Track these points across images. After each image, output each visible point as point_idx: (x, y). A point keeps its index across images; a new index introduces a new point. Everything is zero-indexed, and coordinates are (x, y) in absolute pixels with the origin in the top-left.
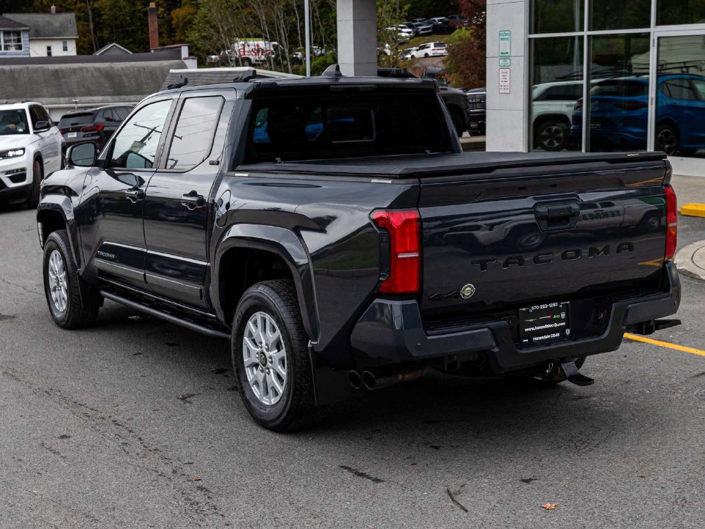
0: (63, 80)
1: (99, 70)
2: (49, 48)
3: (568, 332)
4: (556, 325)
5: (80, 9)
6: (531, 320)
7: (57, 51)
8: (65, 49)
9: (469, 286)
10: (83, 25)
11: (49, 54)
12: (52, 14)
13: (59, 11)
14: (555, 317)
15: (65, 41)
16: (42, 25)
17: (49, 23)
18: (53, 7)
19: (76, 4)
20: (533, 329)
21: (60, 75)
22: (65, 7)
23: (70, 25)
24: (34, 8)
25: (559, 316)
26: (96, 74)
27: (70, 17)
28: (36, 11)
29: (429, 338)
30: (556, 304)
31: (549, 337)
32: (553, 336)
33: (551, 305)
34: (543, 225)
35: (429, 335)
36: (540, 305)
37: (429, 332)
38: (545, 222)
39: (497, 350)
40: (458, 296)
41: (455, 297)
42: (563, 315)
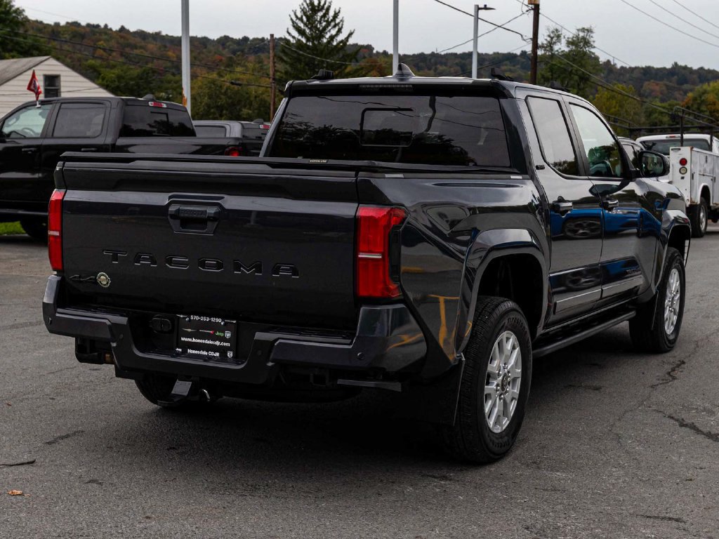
3: (230, 354)
4: (217, 343)
6: (189, 330)
9: (104, 275)
14: (218, 334)
20: (190, 340)
25: (222, 335)
29: (57, 315)
30: (219, 320)
31: (206, 354)
32: (211, 354)
33: (213, 320)
34: (175, 224)
35: (59, 313)
36: (200, 317)
37: (59, 310)
38: (178, 222)
39: (114, 345)
40: (95, 282)
41: (93, 283)
42: (228, 335)
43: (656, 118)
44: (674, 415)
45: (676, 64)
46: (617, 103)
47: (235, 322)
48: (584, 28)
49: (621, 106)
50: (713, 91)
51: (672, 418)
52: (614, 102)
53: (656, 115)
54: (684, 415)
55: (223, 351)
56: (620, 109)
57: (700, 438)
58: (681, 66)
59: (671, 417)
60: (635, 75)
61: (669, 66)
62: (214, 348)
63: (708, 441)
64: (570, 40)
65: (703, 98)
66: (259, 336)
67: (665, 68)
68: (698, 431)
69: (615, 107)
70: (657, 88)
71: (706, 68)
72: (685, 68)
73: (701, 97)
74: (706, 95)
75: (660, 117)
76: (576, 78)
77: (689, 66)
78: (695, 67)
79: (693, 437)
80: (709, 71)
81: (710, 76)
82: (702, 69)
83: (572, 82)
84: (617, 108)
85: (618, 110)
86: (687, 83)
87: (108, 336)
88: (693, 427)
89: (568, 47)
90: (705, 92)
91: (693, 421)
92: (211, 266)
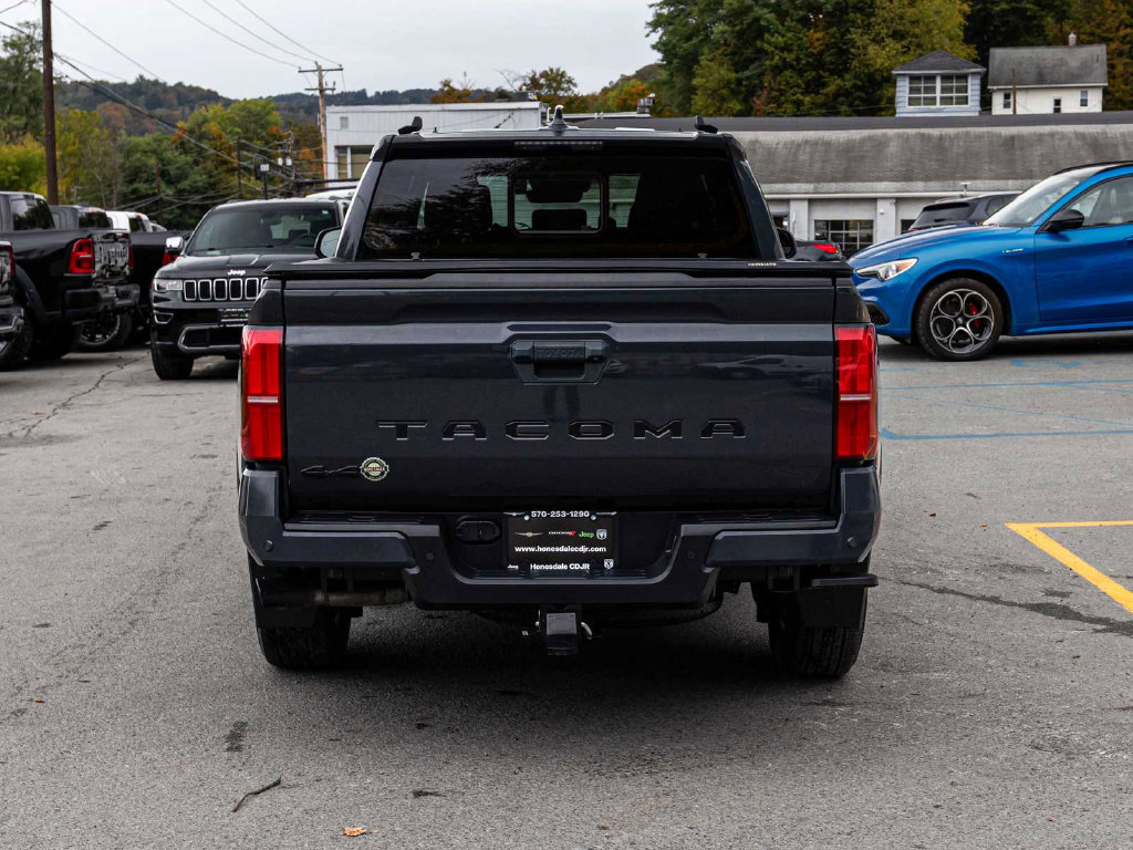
0: (1018, 152)
1: (1081, 136)
2: (1058, 102)
3: (609, 564)
4: (583, 549)
5: (1124, 37)
6: (530, 534)
7: (1071, 104)
8: (1084, 103)
9: (375, 461)
10: (1126, 64)
11: (1057, 110)
12: (1070, 47)
13: (1080, 43)
14: (583, 534)
15: (1084, 90)
16: (1050, 65)
17: (1062, 62)
18: (1072, 36)
19: (1118, 29)
20: (533, 549)
21: (1017, 143)
22: (1099, 36)
23: (1096, 65)
24: (1045, 37)
25: (592, 535)
26: (1076, 143)
27: (1099, 51)
28: (1048, 44)
29: (286, 534)
30: (586, 514)
31: (565, 567)
32: (576, 566)
33: (574, 514)
34: (525, 372)
35: (288, 531)
36: (568, 511)
37: (288, 526)
38: (530, 368)
39: (415, 571)
40: (357, 475)
41: (353, 476)
42: (602, 534)
43: (138, 160)
45: (141, 77)
46: (75, 137)
47: (614, 513)
48: (28, 23)
49: (83, 142)
50: (213, 119)
52: (72, 135)
53: (138, 155)
55: (596, 560)
56: (82, 146)
58: (149, 81)
60: (82, 93)
61: (131, 80)
62: (579, 558)
64: (8, 40)
65: (203, 129)
66: (687, 529)
67: (125, 84)
69: (74, 144)
70: (118, 114)
71: (187, 84)
72: (156, 83)
73: (200, 129)
74: (206, 125)
75: (144, 158)
76: (24, 99)
77: (161, 81)
78: (171, 83)
80: (192, 89)
81: (193, 96)
82: (180, 84)
83: (17, 106)
84: (77, 145)
85: (79, 149)
86: (161, 106)
87: (403, 557)
89: (6, 50)
90: (206, 121)
92: (590, 432)
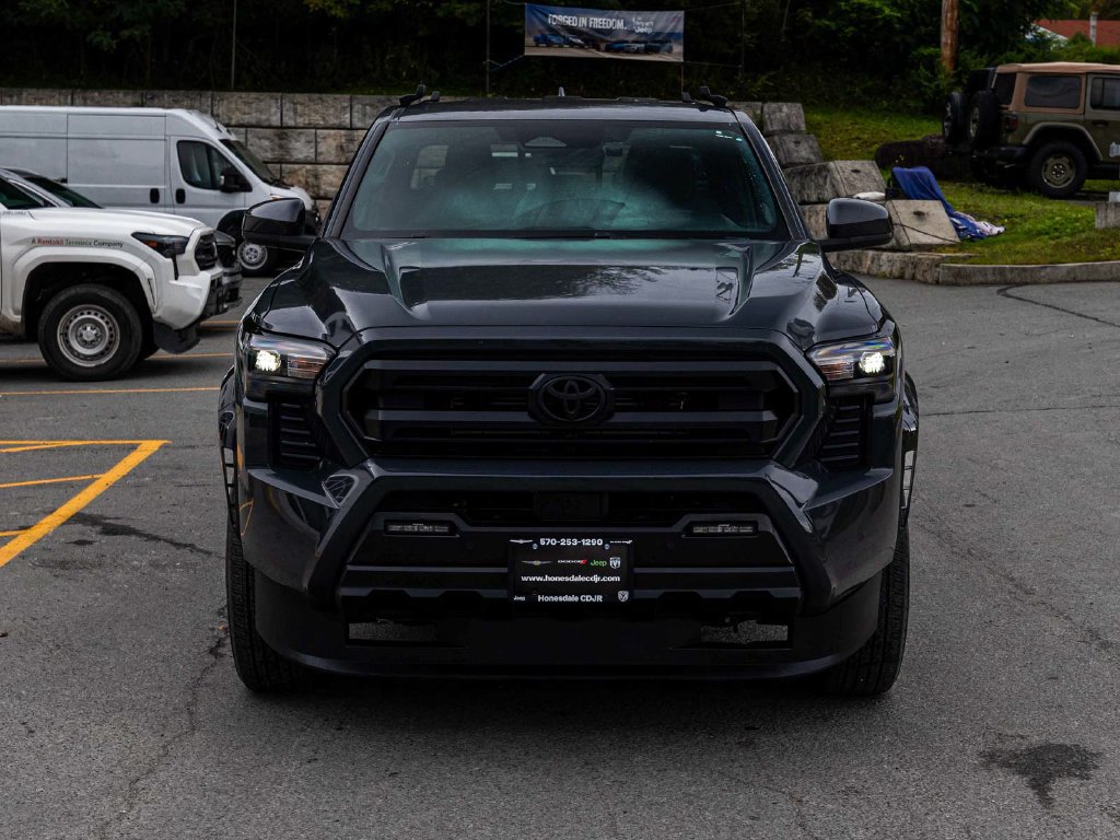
44: (205, 556)
51: (206, 552)
54: (194, 558)
57: (165, 535)
59: (208, 553)
63: (158, 533)
68: (172, 542)
79: (176, 536)
88: (178, 545)
91: (178, 552)
